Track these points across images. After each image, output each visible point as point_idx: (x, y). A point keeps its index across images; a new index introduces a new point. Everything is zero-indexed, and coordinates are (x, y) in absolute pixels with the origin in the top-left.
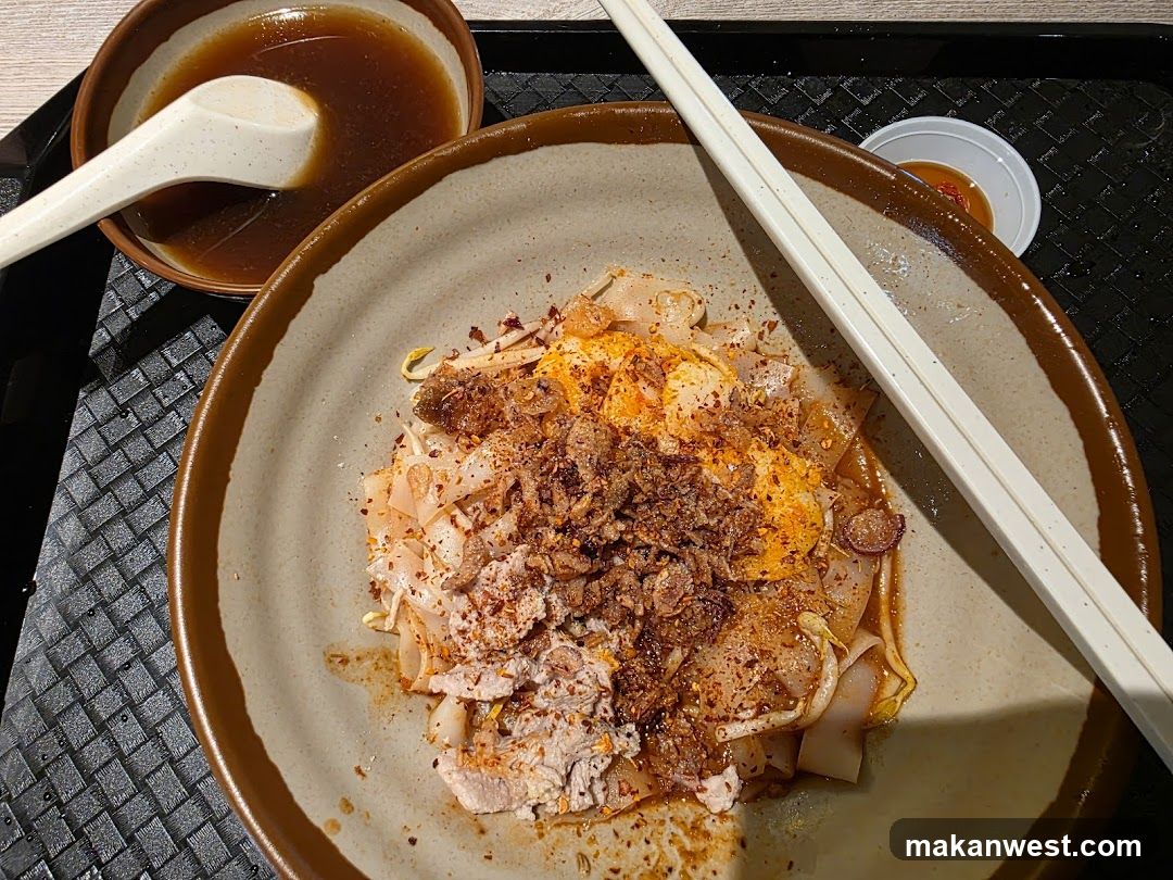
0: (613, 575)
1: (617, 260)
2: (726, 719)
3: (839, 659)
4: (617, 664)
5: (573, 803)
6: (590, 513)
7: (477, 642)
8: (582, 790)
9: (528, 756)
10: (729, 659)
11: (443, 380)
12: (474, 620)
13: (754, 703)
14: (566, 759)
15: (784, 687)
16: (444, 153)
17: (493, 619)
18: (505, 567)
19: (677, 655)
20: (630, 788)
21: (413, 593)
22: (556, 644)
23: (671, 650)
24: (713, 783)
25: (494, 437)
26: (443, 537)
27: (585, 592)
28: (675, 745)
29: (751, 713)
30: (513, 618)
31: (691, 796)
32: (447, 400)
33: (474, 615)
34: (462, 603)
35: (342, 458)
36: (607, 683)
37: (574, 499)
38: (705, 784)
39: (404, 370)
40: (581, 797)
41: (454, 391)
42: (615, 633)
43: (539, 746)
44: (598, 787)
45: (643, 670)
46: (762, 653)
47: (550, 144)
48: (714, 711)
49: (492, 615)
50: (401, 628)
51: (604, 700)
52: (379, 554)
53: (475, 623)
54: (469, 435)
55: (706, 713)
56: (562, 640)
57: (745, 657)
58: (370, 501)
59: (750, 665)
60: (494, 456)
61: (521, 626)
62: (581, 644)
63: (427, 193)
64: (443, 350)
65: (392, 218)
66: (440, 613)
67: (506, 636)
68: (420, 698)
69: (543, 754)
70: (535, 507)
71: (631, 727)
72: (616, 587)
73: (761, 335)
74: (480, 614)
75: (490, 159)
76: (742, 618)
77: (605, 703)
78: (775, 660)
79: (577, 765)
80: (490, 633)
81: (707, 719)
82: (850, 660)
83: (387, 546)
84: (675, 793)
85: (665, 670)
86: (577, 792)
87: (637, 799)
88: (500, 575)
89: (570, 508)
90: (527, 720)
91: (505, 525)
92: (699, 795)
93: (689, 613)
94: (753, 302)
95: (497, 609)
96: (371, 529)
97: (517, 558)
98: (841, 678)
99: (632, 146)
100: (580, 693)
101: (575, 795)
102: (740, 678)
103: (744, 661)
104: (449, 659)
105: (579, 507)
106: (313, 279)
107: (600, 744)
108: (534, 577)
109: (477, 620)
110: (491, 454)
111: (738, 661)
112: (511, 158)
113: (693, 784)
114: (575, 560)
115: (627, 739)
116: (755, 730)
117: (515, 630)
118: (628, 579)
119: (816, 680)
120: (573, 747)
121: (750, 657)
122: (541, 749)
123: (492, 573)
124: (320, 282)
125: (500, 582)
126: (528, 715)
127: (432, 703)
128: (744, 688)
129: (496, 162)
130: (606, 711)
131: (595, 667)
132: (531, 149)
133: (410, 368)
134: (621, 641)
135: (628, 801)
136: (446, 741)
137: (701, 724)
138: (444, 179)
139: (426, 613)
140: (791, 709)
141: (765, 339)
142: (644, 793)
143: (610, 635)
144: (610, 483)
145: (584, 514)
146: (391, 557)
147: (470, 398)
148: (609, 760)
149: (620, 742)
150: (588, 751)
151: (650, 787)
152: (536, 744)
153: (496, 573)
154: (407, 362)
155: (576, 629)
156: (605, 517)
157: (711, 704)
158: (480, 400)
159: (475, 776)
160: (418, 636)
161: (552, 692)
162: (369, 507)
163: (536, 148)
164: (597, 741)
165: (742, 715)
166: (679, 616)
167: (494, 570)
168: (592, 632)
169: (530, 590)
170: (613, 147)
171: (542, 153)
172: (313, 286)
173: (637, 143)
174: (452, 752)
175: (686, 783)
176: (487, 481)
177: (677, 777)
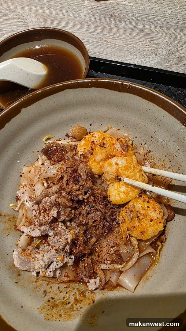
0: (80, 210)
1: (111, 124)
2: (101, 262)
3: (140, 253)
4: (74, 236)
5: (47, 273)
6: (77, 190)
7: (37, 220)
8: (51, 271)
9: (39, 256)
10: (107, 244)
11: (52, 145)
12: (37, 213)
13: (110, 259)
14: (49, 260)
15: (121, 257)
16: (65, 84)
17: (43, 214)
18: (50, 200)
19: (94, 240)
20: (68, 275)
21: (27, 202)
22: (60, 226)
23: (93, 237)
24: (92, 281)
25: (61, 163)
26: (39, 188)
27: (70, 212)
28: (84, 266)
29: (109, 262)
30: (48, 215)
31: (85, 283)
32: (51, 150)
33: (38, 211)
34: (36, 207)
35: (20, 160)
36: (69, 241)
37: (75, 185)
38: (90, 280)
39: (44, 140)
40: (50, 273)
41: (53, 148)
42: (78, 228)
43: (43, 254)
44: (58, 272)
45: (82, 241)
46: (117, 244)
47: (95, 87)
48: (99, 259)
49: (43, 213)
50: (20, 211)
51: (67, 246)
52: (22, 189)
53: (38, 214)
54: (55, 161)
55: (97, 259)
56: (62, 226)
57: (112, 244)
58: (23, 173)
59: (112, 247)
60: (58, 168)
61: (49, 218)
62: (67, 228)
63: (59, 93)
64: (56, 138)
65: (47, 98)
66: (32, 209)
67: (45, 220)
68: (19, 232)
69: (43, 257)
70: (65, 185)
71: (73, 257)
72: (80, 214)
73: (146, 154)
74: (40, 212)
75: (78, 88)
76: (114, 233)
77: (68, 247)
78: (119, 247)
79: (53, 263)
80: (41, 218)
81: (97, 261)
82: (143, 254)
83: (24, 187)
84: (81, 281)
85: (90, 243)
86: (49, 271)
87: (68, 279)
88: (48, 201)
89: (72, 187)
90: (45, 246)
91: (55, 188)
92: (87, 284)
93: (97, 227)
94: (146, 144)
95: (44, 212)
96: (22, 181)
97: (53, 198)
98: (139, 259)
99: (118, 92)
100: (60, 241)
101: (49, 272)
102: (108, 250)
103: (111, 246)
104: (31, 223)
105: (75, 187)
106: (22, 108)
107: (59, 258)
108: (56, 204)
109: (38, 213)
110: (58, 167)
111: (109, 245)
112: (84, 89)
113: (86, 280)
114: (67, 201)
115: (69, 259)
116: (109, 268)
117: (48, 219)
118: (84, 212)
119: (131, 257)
120: (51, 256)
121: (113, 245)
122: (43, 255)
123: (46, 200)
124: (23, 110)
125: (48, 203)
126: (45, 245)
127: (21, 234)
128: (108, 254)
129: (80, 89)
130: (67, 250)
131: (68, 236)
132: (90, 87)
133: (46, 140)
134: (79, 231)
135: (66, 279)
136: (20, 246)
137: (95, 262)
138: (64, 90)
139: (28, 208)
140: (121, 264)
141: (148, 155)
142: (71, 278)
143: (77, 228)
144: (87, 184)
145: (75, 190)
146: (24, 190)
147: (57, 151)
148: (62, 264)
149: (66, 260)
150: (55, 259)
151: (74, 277)
152: (43, 253)
153: (47, 201)
154: (45, 138)
155: (68, 224)
156: (81, 192)
157: (99, 256)
158: (60, 153)
159: (22, 258)
160: (24, 214)
161: (52, 239)
162: (23, 175)
163: (91, 87)
164: (59, 257)
165: (106, 262)
166: (95, 226)
167: (47, 199)
168: (72, 226)
169: (54, 208)
170: (113, 91)
171: (93, 89)
172: (21, 111)
173: (119, 91)
174: (20, 249)
175: (85, 278)
176: (54, 175)
177: (82, 276)
